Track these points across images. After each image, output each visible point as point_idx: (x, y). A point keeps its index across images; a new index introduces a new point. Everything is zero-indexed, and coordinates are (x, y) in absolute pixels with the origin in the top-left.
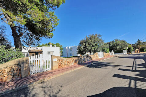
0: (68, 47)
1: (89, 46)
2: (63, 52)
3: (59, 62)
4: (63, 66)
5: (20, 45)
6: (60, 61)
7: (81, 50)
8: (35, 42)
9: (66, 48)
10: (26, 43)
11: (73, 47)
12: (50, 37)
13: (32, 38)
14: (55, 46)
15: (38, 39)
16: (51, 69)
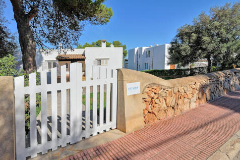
0: (141, 49)
1: (210, 43)
2: (126, 60)
3: (146, 96)
4: (162, 116)
5: (31, 41)
6: (153, 95)
7: (183, 53)
8: (68, 33)
9: (136, 49)
10: (48, 37)
11: (153, 49)
12: (102, 19)
13: (61, 24)
14: (112, 46)
15: (74, 26)
16: (114, 127)
